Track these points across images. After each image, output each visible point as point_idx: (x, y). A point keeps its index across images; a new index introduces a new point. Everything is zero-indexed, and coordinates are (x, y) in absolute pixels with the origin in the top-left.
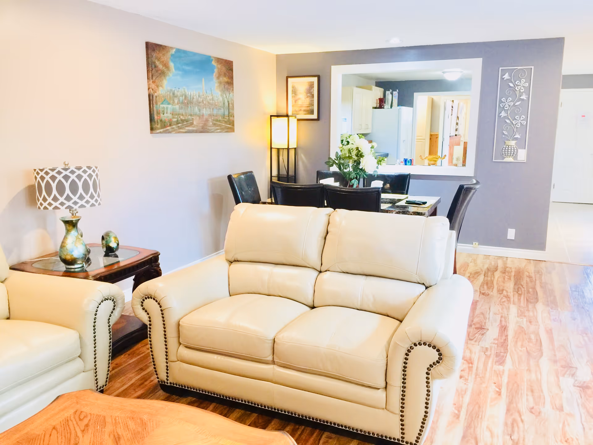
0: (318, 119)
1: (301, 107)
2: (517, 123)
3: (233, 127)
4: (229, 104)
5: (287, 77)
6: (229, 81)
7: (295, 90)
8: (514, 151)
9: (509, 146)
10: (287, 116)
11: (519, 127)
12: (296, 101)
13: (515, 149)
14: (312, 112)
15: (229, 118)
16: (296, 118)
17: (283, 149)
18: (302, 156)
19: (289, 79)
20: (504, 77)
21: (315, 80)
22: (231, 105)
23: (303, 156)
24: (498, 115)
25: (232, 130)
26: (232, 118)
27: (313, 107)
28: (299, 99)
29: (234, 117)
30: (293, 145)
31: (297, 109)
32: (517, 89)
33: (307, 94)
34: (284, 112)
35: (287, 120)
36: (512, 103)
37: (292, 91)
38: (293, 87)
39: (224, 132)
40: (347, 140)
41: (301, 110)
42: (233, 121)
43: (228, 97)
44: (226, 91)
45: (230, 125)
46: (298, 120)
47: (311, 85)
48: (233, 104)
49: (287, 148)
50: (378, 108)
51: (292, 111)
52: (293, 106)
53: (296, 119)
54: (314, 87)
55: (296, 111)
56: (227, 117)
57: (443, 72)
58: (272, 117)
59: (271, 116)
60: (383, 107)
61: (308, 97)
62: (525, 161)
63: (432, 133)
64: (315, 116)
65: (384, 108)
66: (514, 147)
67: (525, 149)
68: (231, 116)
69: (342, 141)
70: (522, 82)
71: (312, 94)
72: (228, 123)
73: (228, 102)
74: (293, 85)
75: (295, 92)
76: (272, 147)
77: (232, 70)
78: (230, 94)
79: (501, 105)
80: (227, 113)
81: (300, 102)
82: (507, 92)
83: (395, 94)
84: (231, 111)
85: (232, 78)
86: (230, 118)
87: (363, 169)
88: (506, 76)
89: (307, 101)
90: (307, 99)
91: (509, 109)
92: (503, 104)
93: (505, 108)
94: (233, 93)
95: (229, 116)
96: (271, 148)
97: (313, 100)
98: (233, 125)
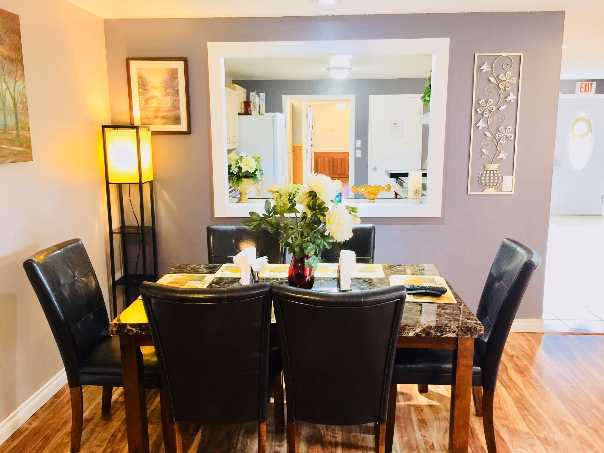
0: (189, 132)
1: (157, 111)
2: (501, 137)
3: (28, 150)
4: (15, 104)
5: (128, 60)
6: (13, 55)
7: (143, 82)
8: (498, 178)
9: (490, 171)
10: (132, 126)
11: (504, 142)
12: (146, 101)
13: (500, 175)
14: (177, 120)
15: (18, 133)
16: (149, 130)
17: (130, 184)
18: (163, 194)
19: (132, 63)
20: (481, 68)
21: (180, 65)
22: (20, 106)
23: (165, 194)
24: (474, 126)
25: (27, 156)
26: (24, 132)
27: (178, 111)
28: (152, 97)
29: (29, 130)
30: (147, 176)
31: (150, 114)
32: (501, 87)
33: (166, 90)
34: (126, 120)
35: (135, 133)
36: (495, 108)
37: (139, 84)
38: (140, 77)
39: (8, 161)
40: (238, 166)
41: (156, 116)
42: (28, 140)
43: (12, 89)
44: (6, 77)
45: (21, 146)
46: (154, 133)
47: (173, 74)
48: (25, 104)
49: (138, 182)
50: (244, 114)
51: (141, 119)
52: (142, 110)
53: (150, 132)
54: (177, 78)
55: (148, 118)
56: (13, 130)
57: (328, 69)
58: (106, 129)
59: (104, 127)
60: (250, 112)
61: (168, 94)
62: (513, 193)
63: (295, 145)
64: (183, 127)
65: (251, 115)
66: (498, 172)
67: (513, 175)
68: (23, 129)
69: (230, 166)
70: (508, 76)
71: (175, 90)
72: (17, 143)
73: (14, 99)
74: (139, 73)
75: (143, 85)
76: (110, 181)
77: (17, 33)
78: (18, 83)
79: (478, 110)
80: (11, 122)
81: (154, 103)
82: (487, 91)
83: (262, 96)
84: (21, 117)
85: (19, 49)
86: (21, 133)
87: (331, 235)
88: (485, 68)
89: (167, 102)
90: (166, 97)
91: (490, 115)
92: (481, 108)
93: (484, 115)
94: (24, 81)
95: (17, 129)
96: (108, 184)
97: (178, 100)
98: (29, 147)
